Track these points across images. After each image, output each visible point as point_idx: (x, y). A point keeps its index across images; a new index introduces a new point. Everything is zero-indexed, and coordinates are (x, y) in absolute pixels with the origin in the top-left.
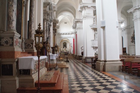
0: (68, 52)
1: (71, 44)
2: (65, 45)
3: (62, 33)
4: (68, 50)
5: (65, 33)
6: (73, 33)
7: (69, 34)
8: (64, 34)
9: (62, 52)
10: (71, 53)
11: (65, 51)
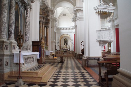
0: (69, 49)
1: (72, 40)
2: (66, 42)
3: (62, 28)
4: (68, 47)
5: (65, 28)
6: (74, 28)
7: (69, 29)
8: (63, 29)
9: (62, 49)
10: (72, 50)
11: (66, 48)
